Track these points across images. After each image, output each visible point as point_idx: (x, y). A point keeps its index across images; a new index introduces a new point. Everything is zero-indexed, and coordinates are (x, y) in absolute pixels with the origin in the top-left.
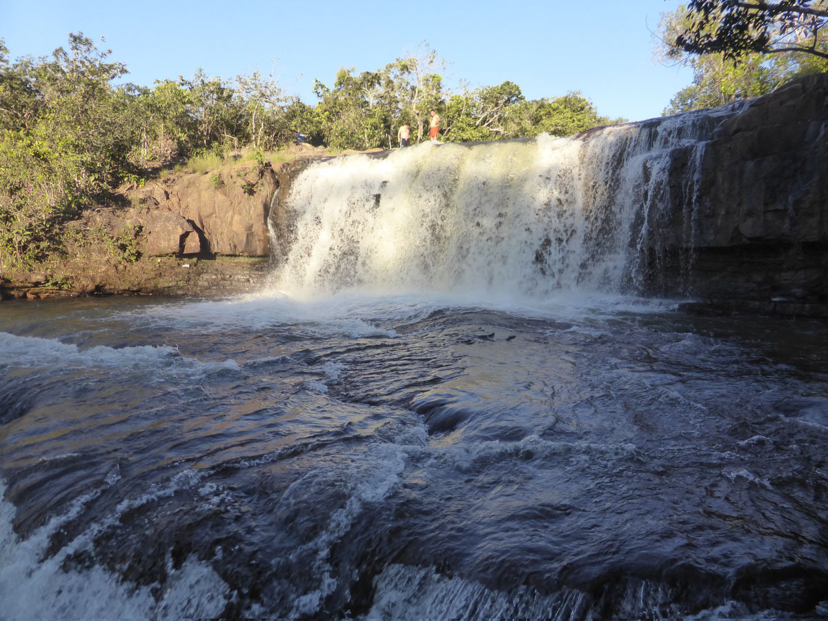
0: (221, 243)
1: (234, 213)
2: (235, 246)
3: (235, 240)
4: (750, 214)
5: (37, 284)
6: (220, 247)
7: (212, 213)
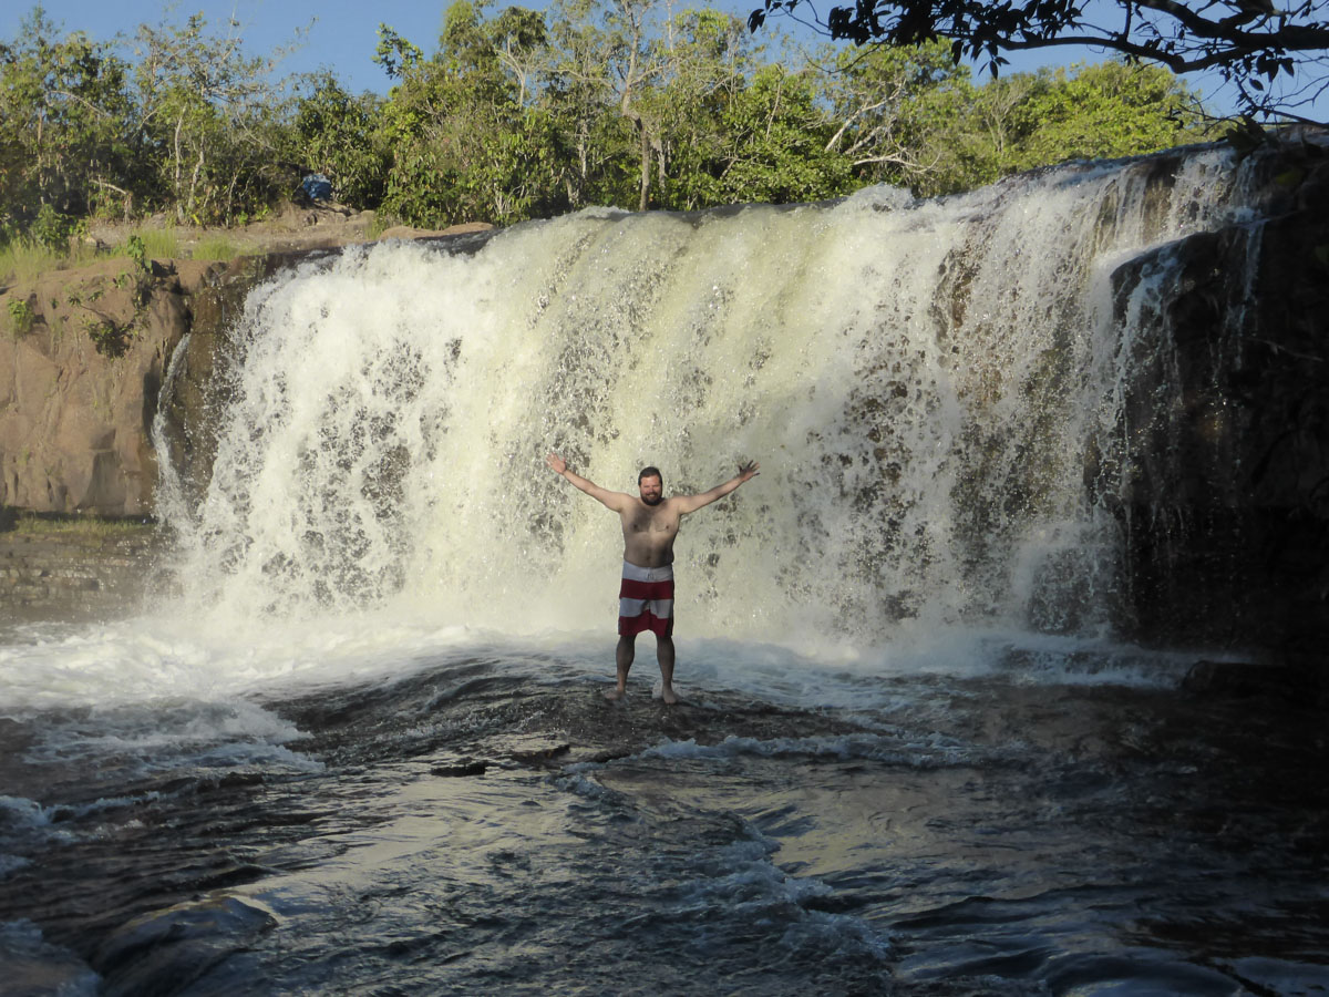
0: (24, 481)
1: (65, 401)
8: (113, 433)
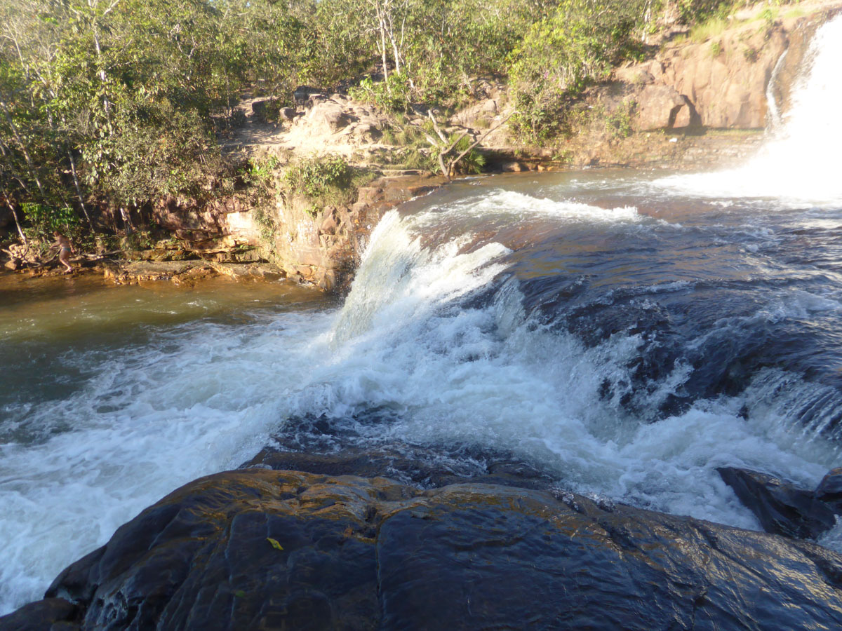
0: (712, 115)
1: (731, 82)
2: (727, 119)
3: (728, 112)
6: (710, 119)
7: (707, 85)
8: (749, 95)
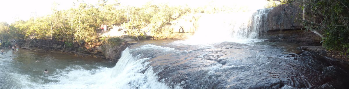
4: (274, 25)
5: (158, 37)
6: (186, 31)
7: (184, 25)
8: (191, 27)
